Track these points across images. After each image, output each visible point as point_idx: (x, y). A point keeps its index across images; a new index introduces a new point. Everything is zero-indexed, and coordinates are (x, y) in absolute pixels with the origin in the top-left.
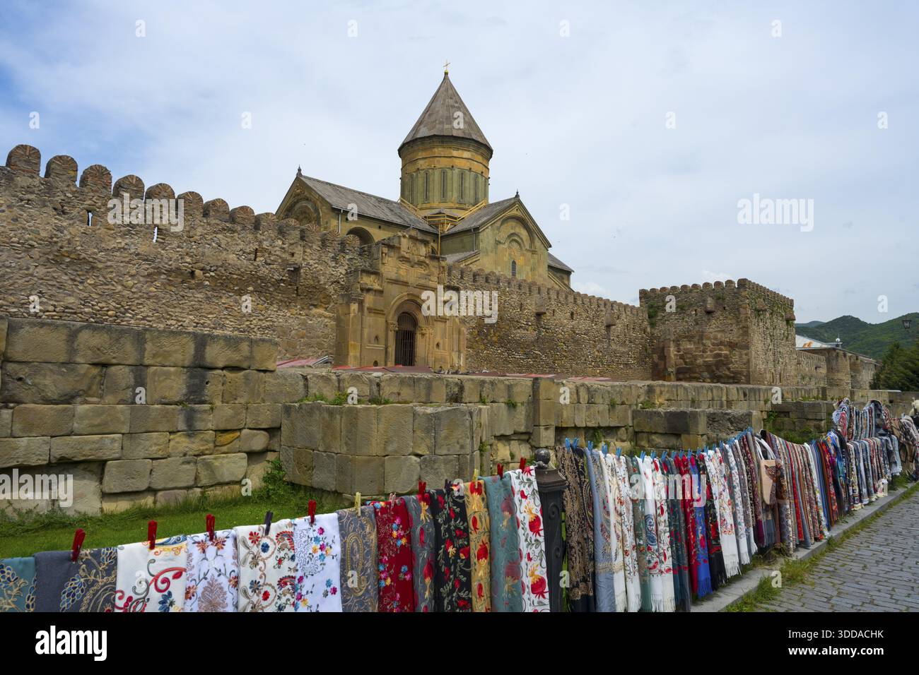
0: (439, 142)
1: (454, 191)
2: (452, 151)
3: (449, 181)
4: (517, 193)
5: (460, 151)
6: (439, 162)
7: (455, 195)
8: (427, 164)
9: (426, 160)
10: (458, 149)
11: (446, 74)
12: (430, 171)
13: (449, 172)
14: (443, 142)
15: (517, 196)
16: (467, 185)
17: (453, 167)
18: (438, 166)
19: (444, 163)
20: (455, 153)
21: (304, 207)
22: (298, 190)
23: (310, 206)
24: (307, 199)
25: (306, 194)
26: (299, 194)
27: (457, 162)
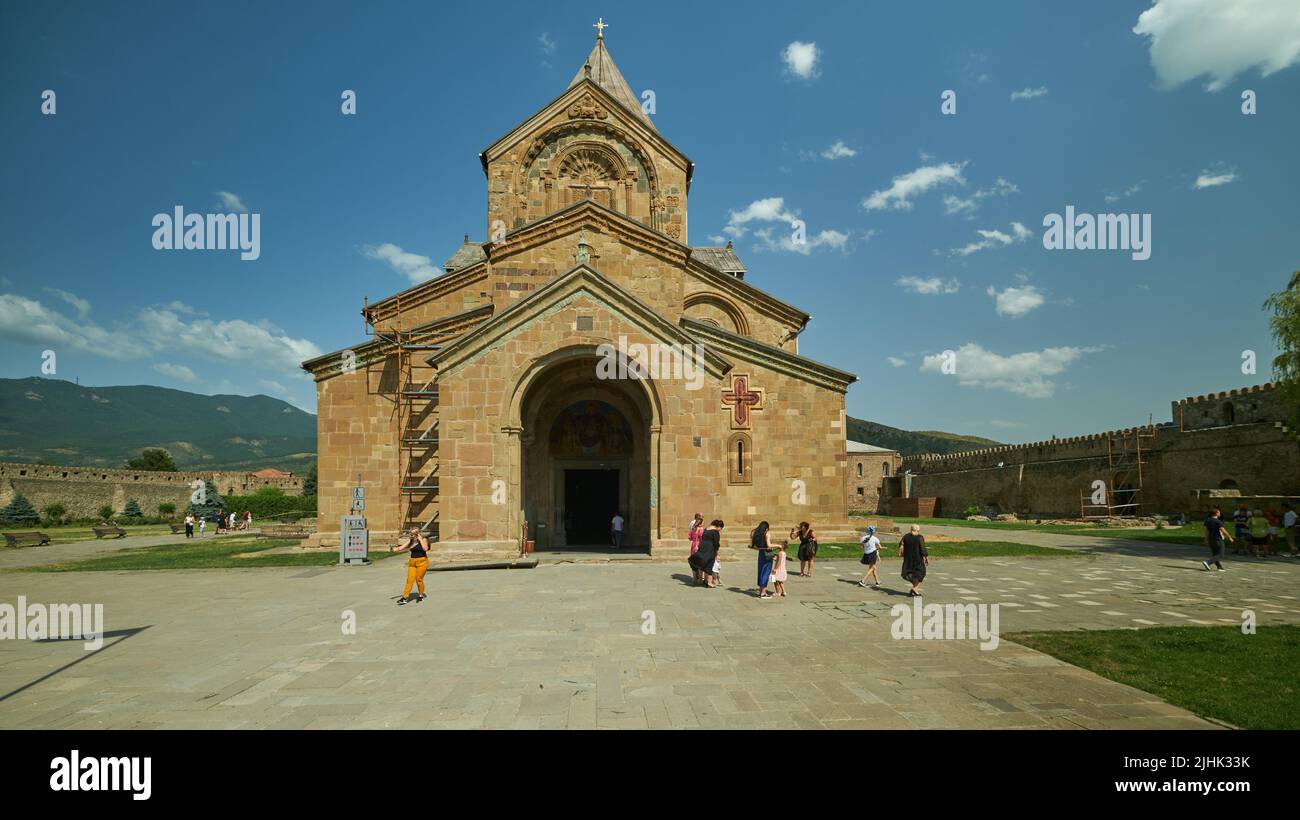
21: (596, 144)
22: (587, 105)
23: (617, 146)
24: (611, 134)
25: (610, 119)
26: (588, 116)
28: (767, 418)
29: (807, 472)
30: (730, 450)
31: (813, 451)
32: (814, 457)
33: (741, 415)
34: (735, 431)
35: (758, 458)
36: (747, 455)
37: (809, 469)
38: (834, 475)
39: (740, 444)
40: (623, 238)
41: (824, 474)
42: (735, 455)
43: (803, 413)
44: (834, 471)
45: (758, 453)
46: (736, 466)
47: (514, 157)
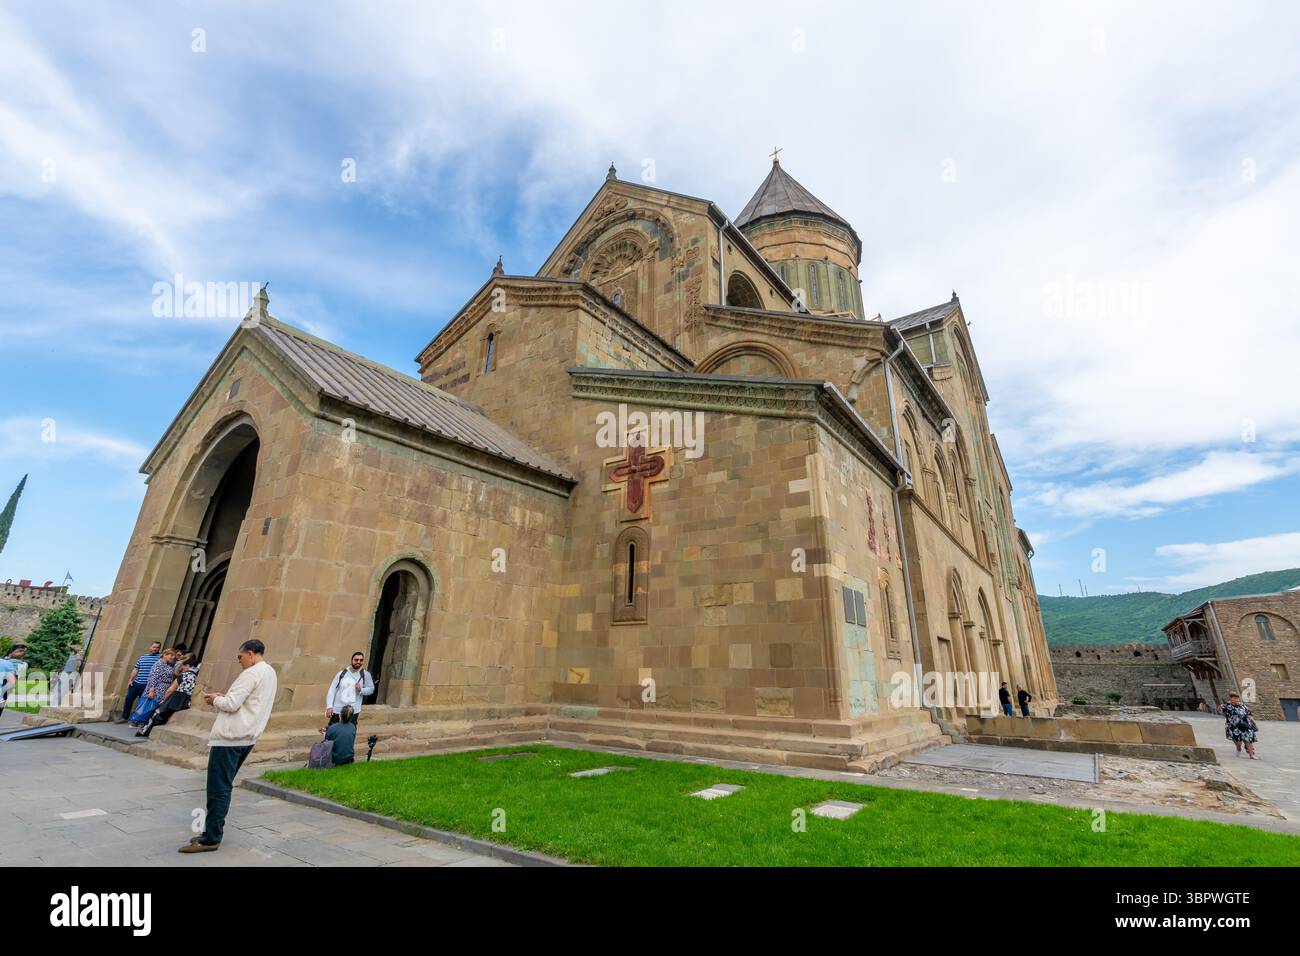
0: (801, 223)
1: (833, 295)
2: (822, 237)
3: (823, 280)
4: (954, 294)
6: (802, 249)
7: (834, 301)
8: (782, 253)
9: (778, 248)
11: (776, 163)
12: (789, 262)
13: (822, 267)
14: (806, 221)
15: (955, 299)
17: (826, 259)
18: (802, 256)
19: (812, 252)
20: (825, 241)
21: (621, 234)
22: (608, 203)
23: (638, 226)
24: (632, 217)
25: (630, 205)
26: (611, 212)
27: (831, 254)
28: (674, 495)
29: (745, 594)
30: (616, 560)
31: (755, 548)
32: (757, 561)
33: (636, 498)
34: (625, 526)
35: (658, 571)
36: (643, 566)
37: (749, 586)
38: (802, 597)
39: (632, 547)
40: (522, 302)
41: (780, 597)
42: (623, 569)
43: (734, 476)
44: (800, 590)
45: (658, 561)
46: (623, 589)
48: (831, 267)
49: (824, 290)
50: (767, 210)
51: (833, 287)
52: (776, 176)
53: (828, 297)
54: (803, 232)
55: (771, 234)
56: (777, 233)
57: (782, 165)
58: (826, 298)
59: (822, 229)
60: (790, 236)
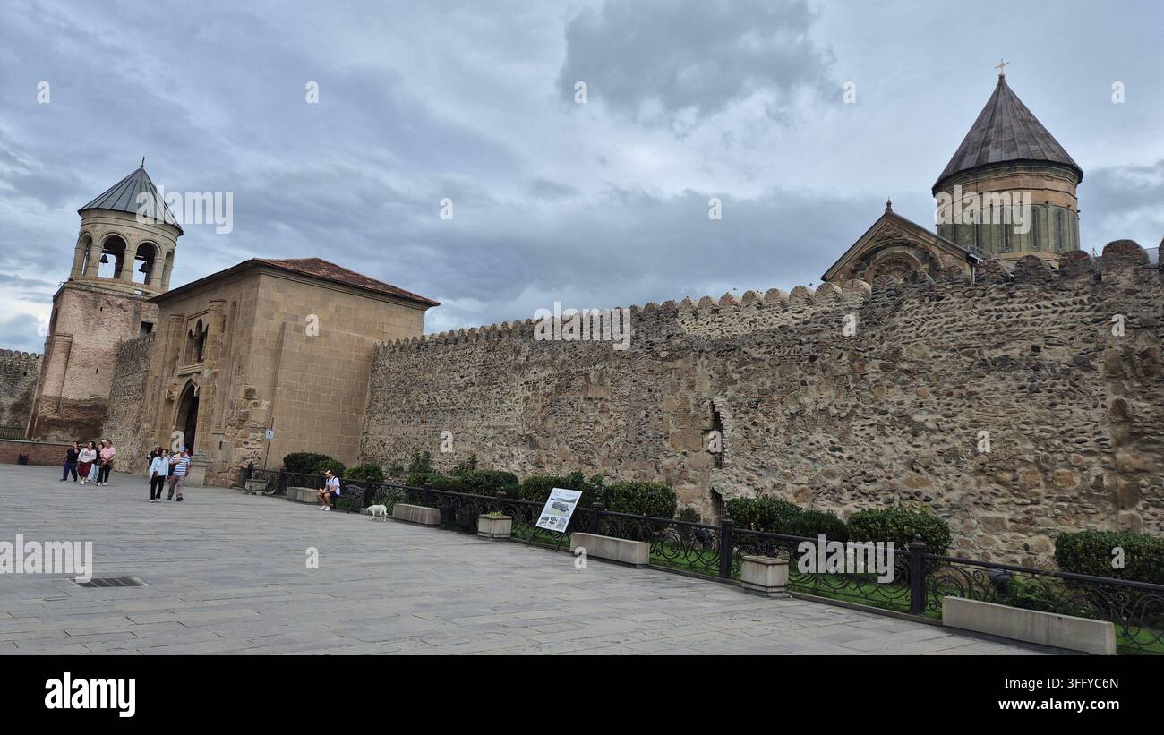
0: (1025, 169)
1: (1051, 236)
2: (1044, 181)
3: (1042, 223)
5: (1055, 182)
7: (1052, 242)
10: (1052, 179)
11: (1002, 78)
14: (1030, 169)
16: (1066, 228)
17: (1047, 202)
20: (1048, 184)
21: (897, 254)
22: (888, 231)
23: (911, 253)
24: (907, 245)
25: (905, 236)
26: (889, 238)
27: (1052, 197)
47: (842, 276)
48: (1051, 209)
49: (1043, 232)
50: (995, 155)
51: (1051, 229)
52: (1001, 99)
53: (1046, 239)
54: (1027, 178)
55: (997, 179)
56: (1002, 179)
57: (1006, 79)
58: (1044, 240)
59: (1046, 173)
60: (1014, 182)
